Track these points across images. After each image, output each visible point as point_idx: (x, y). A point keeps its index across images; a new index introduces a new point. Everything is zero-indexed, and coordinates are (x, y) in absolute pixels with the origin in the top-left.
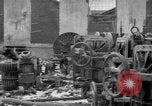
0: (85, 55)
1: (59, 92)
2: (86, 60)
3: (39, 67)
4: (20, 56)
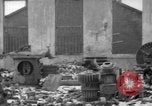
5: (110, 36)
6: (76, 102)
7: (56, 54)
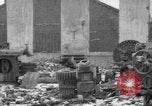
0: (147, 62)
1: (120, 100)
2: (148, 68)
3: (99, 75)
4: (78, 65)
5: (87, 34)
6: (54, 99)
7: (34, 51)
